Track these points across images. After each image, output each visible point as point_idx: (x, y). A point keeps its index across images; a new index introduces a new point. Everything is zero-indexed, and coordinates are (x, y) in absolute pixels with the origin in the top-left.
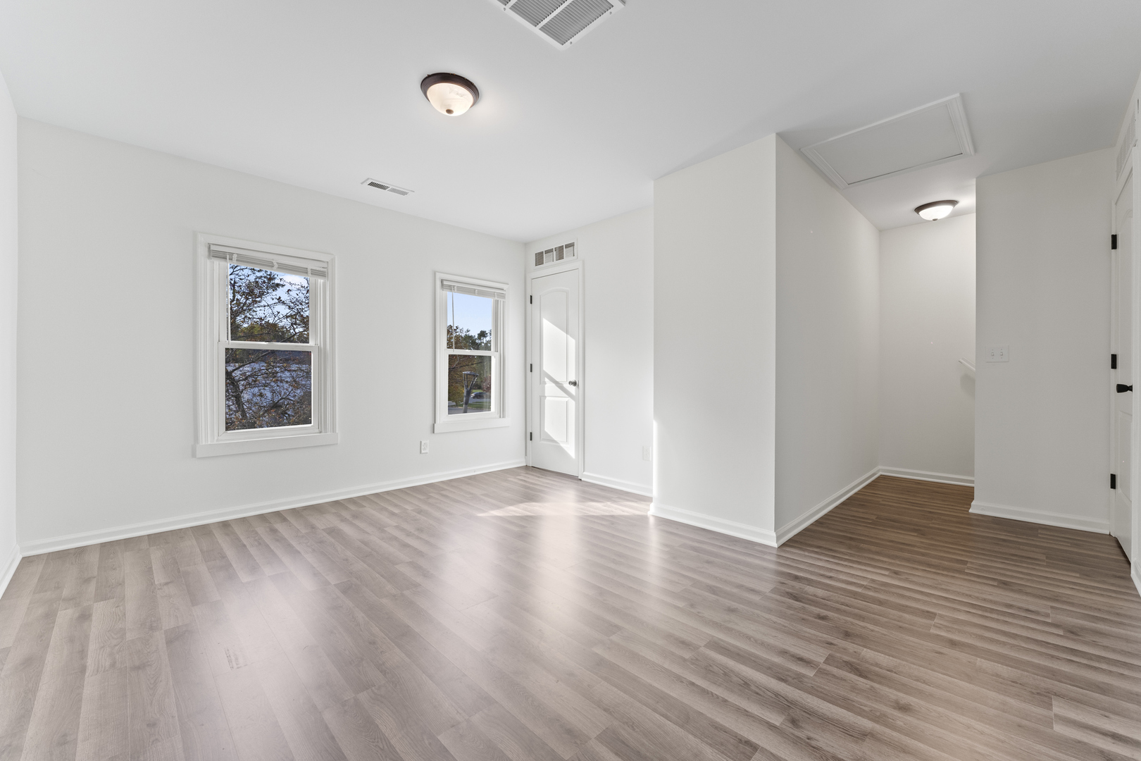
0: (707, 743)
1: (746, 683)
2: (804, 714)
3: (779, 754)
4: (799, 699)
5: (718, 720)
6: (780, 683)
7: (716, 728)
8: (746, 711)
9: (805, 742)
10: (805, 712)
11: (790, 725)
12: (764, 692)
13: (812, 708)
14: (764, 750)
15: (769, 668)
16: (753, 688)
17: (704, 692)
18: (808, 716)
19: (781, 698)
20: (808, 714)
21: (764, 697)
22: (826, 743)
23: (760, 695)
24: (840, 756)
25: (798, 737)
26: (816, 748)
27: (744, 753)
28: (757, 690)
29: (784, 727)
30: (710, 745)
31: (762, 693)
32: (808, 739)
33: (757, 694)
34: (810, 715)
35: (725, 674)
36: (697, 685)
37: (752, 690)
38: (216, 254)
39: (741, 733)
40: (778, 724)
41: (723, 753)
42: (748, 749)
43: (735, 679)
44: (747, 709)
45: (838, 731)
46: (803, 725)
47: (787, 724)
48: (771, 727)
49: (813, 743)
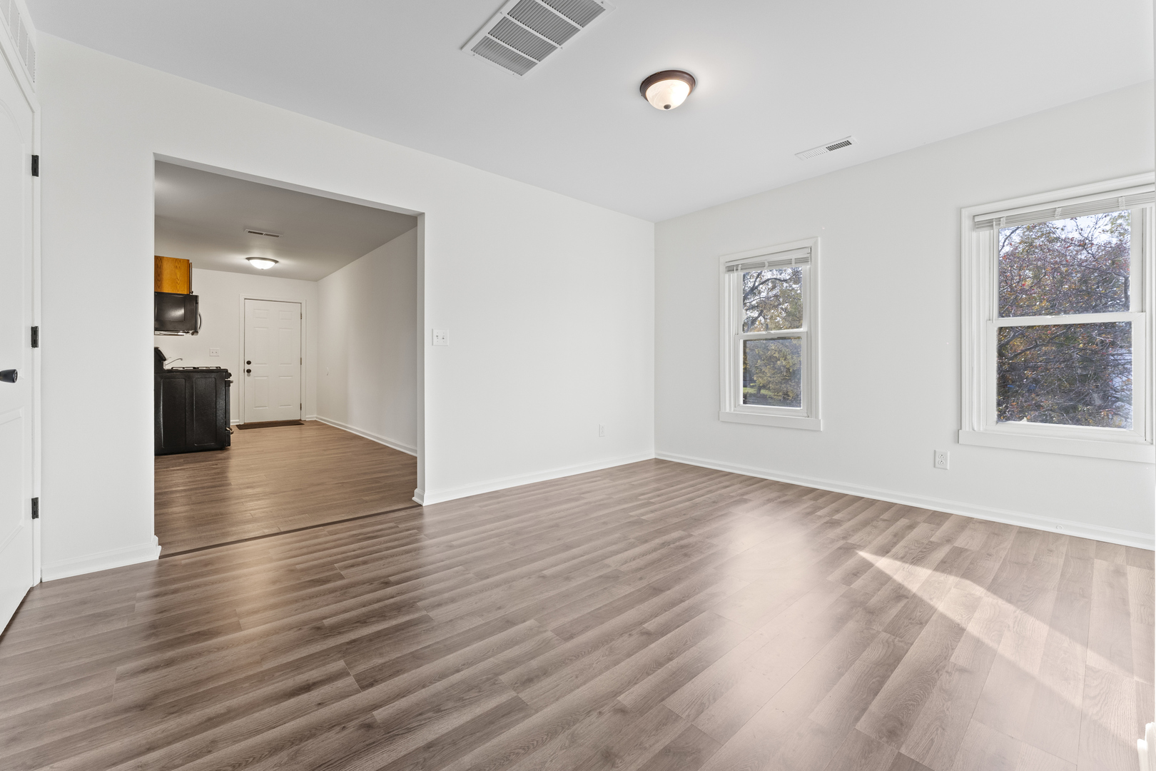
0: (387, 662)
1: (439, 711)
2: (371, 741)
3: (347, 700)
4: (392, 747)
5: (406, 675)
6: (425, 742)
7: (398, 671)
8: (404, 696)
9: (343, 723)
10: (374, 743)
11: (367, 721)
12: (421, 721)
13: (374, 752)
14: (357, 692)
15: (454, 743)
16: (430, 714)
17: (442, 676)
18: (367, 742)
19: (403, 732)
20: (370, 744)
21: (413, 718)
22: (330, 738)
23: (418, 716)
24: (311, 740)
25: (352, 720)
26: (331, 727)
27: (364, 679)
28: (424, 716)
29: (369, 716)
30: (384, 663)
31: (419, 718)
32: (344, 727)
33: (421, 714)
34: (367, 745)
35: (461, 699)
36: (454, 674)
37: (429, 711)
38: (730, 269)
39: (383, 684)
40: (375, 713)
41: (373, 668)
42: (365, 683)
43: (450, 705)
44: (405, 699)
45: (333, 757)
46: (360, 732)
47: (370, 720)
48: (376, 707)
49: (338, 729)
